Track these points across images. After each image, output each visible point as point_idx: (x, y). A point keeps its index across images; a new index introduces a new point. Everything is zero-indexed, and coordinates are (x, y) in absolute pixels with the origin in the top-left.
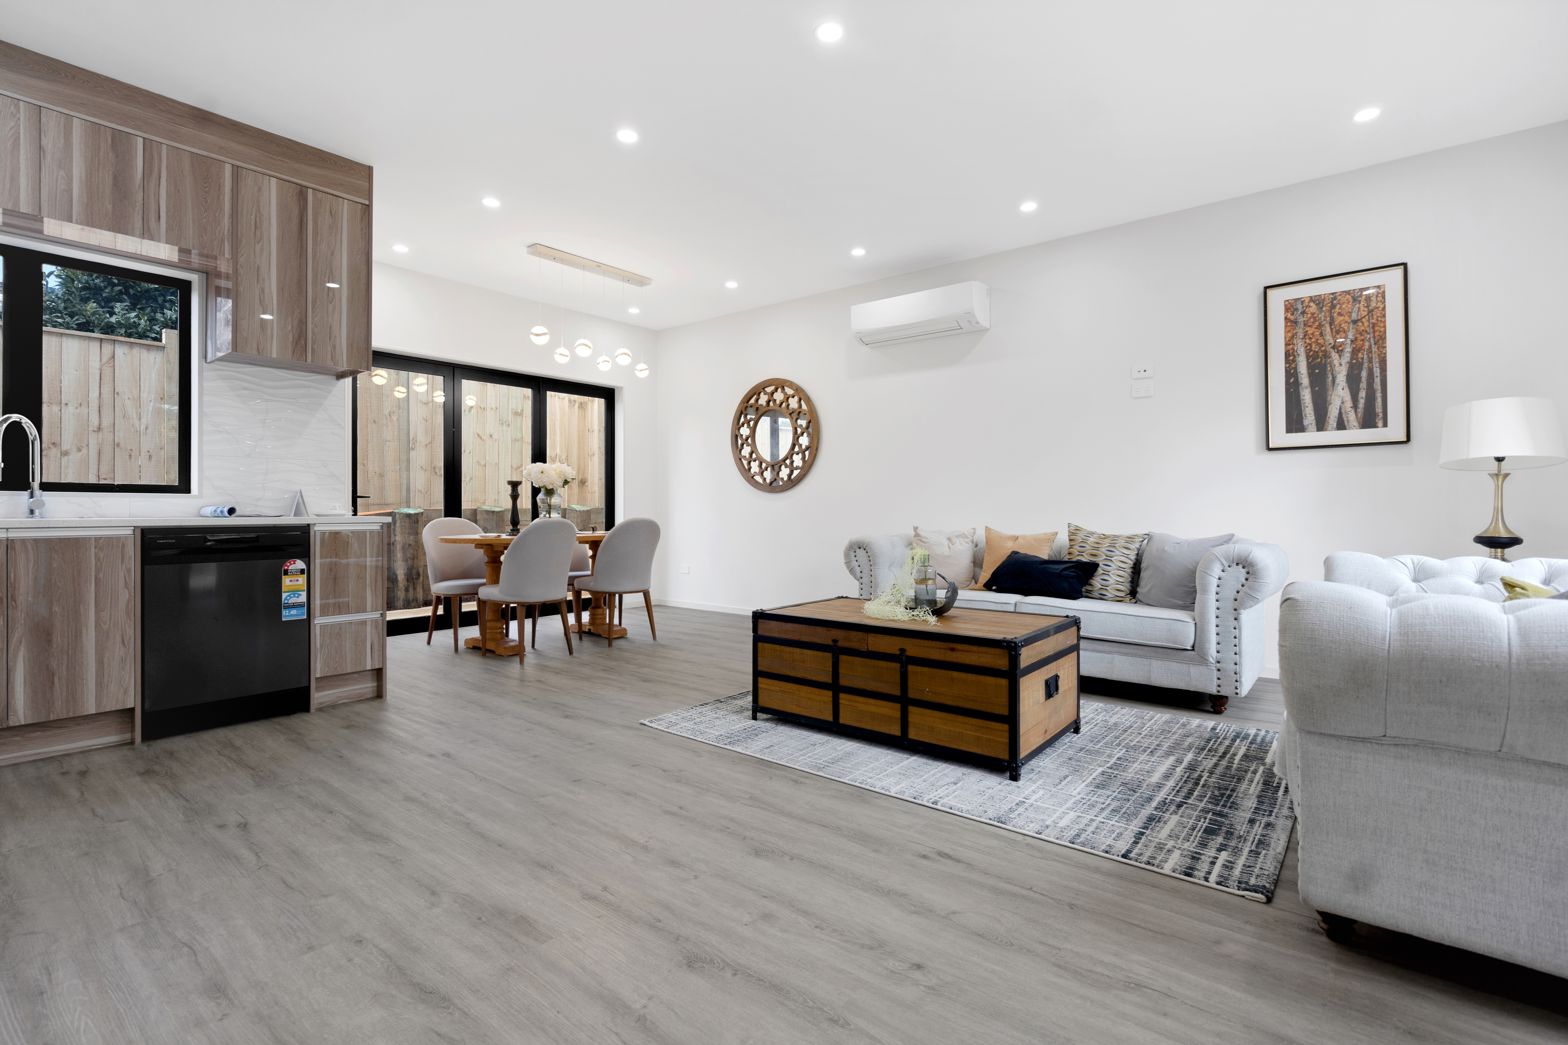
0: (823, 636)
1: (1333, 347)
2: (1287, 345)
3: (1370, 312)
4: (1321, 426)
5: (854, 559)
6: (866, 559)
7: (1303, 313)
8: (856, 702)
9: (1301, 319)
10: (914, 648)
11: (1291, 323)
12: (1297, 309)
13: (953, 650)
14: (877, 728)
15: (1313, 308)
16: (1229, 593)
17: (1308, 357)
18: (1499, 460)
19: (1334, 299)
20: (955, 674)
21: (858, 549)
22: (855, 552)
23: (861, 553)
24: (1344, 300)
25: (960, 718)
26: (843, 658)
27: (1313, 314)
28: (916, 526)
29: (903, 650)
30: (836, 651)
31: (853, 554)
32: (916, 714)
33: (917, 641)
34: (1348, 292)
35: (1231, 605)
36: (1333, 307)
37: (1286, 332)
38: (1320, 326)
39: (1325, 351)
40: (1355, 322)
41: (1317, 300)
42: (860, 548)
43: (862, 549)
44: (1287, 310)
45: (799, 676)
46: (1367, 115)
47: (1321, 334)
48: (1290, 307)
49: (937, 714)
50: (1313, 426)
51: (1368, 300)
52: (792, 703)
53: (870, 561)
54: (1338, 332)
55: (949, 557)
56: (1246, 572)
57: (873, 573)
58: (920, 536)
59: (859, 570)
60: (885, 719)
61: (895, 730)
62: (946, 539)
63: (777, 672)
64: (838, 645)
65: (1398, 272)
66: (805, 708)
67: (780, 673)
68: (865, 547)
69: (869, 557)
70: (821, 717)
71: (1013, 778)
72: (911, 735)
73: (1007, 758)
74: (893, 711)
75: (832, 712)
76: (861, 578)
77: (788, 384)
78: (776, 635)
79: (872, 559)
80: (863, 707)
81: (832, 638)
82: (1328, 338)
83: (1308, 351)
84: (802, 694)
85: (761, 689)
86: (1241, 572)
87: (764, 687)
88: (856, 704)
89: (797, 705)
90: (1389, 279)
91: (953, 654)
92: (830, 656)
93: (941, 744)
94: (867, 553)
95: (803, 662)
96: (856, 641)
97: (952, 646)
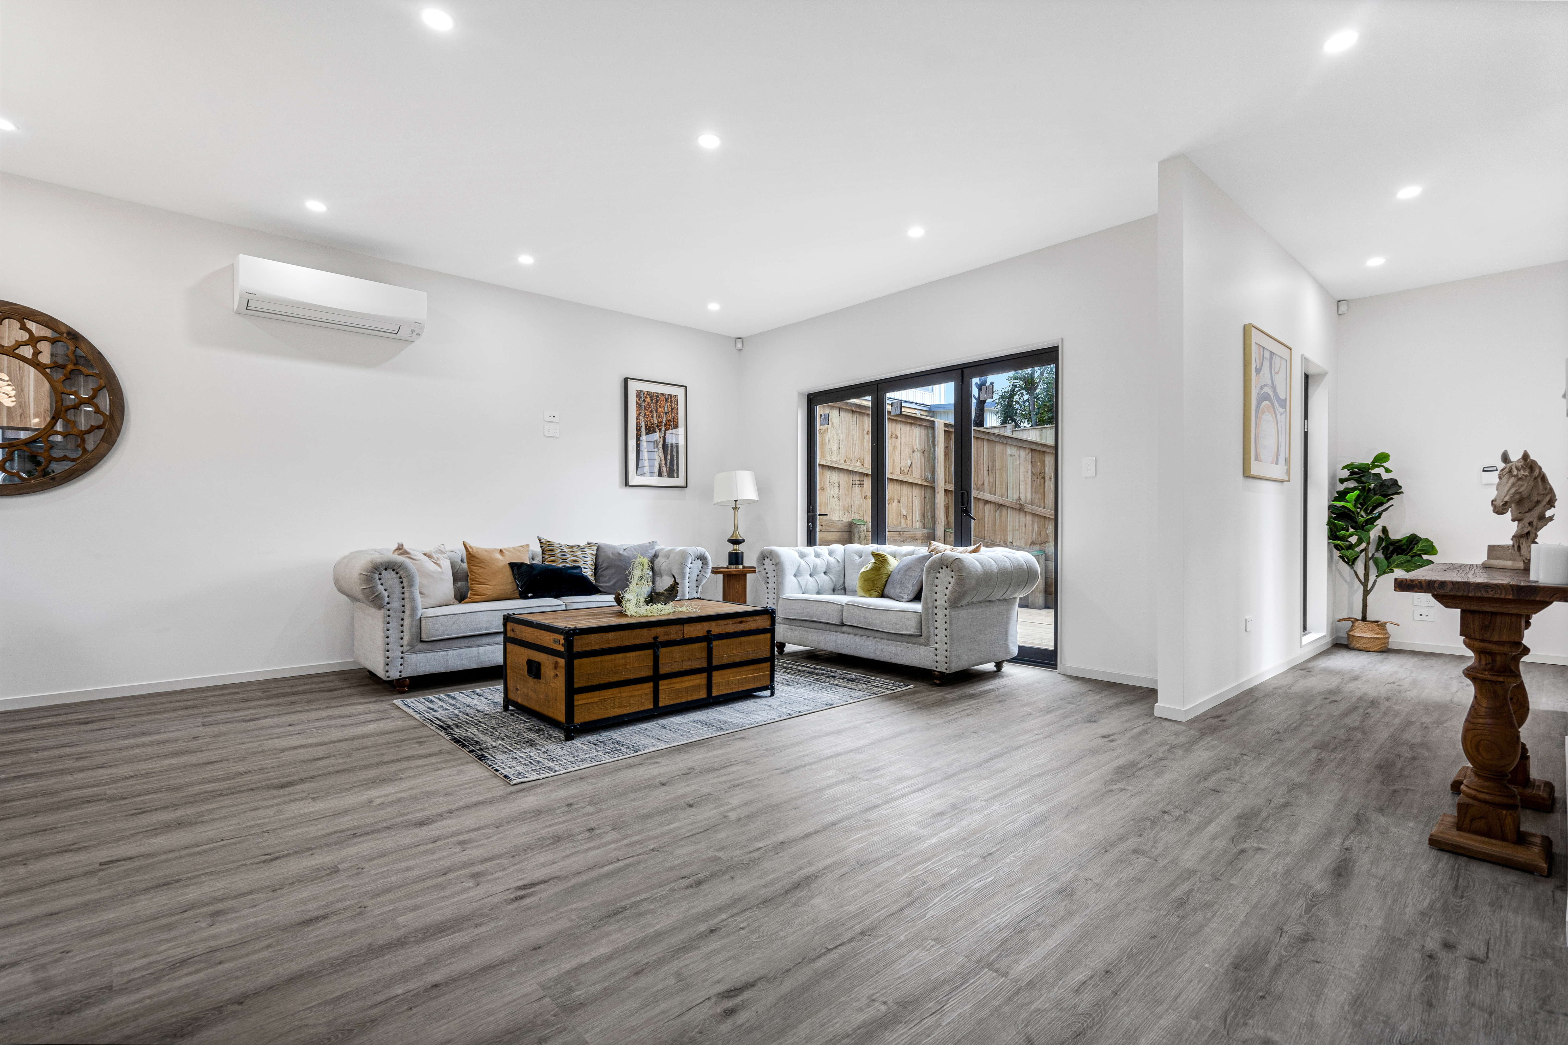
0: (645, 636)
1: (657, 426)
2: (637, 419)
3: (672, 409)
4: (651, 475)
5: (379, 582)
6: (397, 581)
7: (644, 400)
8: (674, 683)
9: (643, 405)
10: (716, 628)
11: (639, 406)
12: (641, 397)
13: (741, 622)
14: (690, 699)
15: (648, 400)
16: (694, 577)
17: (646, 429)
18: (736, 501)
19: (658, 396)
20: (743, 639)
22: (380, 574)
23: (388, 575)
24: (662, 399)
25: (744, 668)
26: (663, 651)
27: (649, 402)
29: (709, 631)
30: (655, 646)
31: (377, 576)
32: (717, 676)
33: (719, 622)
34: (663, 394)
35: (694, 584)
36: (657, 401)
37: (637, 411)
38: (651, 412)
39: (653, 427)
40: (666, 413)
41: (649, 394)
42: (386, 569)
43: (390, 571)
44: (637, 396)
45: (622, 679)
46: (714, 307)
47: (652, 417)
48: (639, 394)
49: (731, 670)
50: (647, 473)
51: (671, 402)
52: (614, 707)
53: (402, 582)
54: (659, 417)
55: (442, 573)
56: (701, 562)
57: (406, 595)
58: (408, 553)
59: (386, 594)
60: (696, 688)
61: (703, 694)
62: (425, 554)
63: (598, 683)
64: (659, 640)
65: (683, 390)
66: (627, 706)
67: (602, 682)
68: (395, 568)
69: (400, 578)
70: (643, 709)
71: (772, 694)
72: (715, 693)
73: (768, 683)
74: (699, 680)
75: (652, 700)
76: (388, 603)
77: (40, 319)
78: (597, 647)
79: (405, 580)
80: (678, 686)
81: (653, 636)
82: (655, 419)
83: (646, 425)
84: (624, 695)
85: (577, 706)
86: (699, 563)
87: (581, 702)
88: (672, 686)
89: (619, 707)
90: (679, 392)
91: (742, 625)
92: (650, 652)
93: (734, 691)
94: (397, 573)
95: (625, 665)
96: (674, 633)
97: (740, 620)
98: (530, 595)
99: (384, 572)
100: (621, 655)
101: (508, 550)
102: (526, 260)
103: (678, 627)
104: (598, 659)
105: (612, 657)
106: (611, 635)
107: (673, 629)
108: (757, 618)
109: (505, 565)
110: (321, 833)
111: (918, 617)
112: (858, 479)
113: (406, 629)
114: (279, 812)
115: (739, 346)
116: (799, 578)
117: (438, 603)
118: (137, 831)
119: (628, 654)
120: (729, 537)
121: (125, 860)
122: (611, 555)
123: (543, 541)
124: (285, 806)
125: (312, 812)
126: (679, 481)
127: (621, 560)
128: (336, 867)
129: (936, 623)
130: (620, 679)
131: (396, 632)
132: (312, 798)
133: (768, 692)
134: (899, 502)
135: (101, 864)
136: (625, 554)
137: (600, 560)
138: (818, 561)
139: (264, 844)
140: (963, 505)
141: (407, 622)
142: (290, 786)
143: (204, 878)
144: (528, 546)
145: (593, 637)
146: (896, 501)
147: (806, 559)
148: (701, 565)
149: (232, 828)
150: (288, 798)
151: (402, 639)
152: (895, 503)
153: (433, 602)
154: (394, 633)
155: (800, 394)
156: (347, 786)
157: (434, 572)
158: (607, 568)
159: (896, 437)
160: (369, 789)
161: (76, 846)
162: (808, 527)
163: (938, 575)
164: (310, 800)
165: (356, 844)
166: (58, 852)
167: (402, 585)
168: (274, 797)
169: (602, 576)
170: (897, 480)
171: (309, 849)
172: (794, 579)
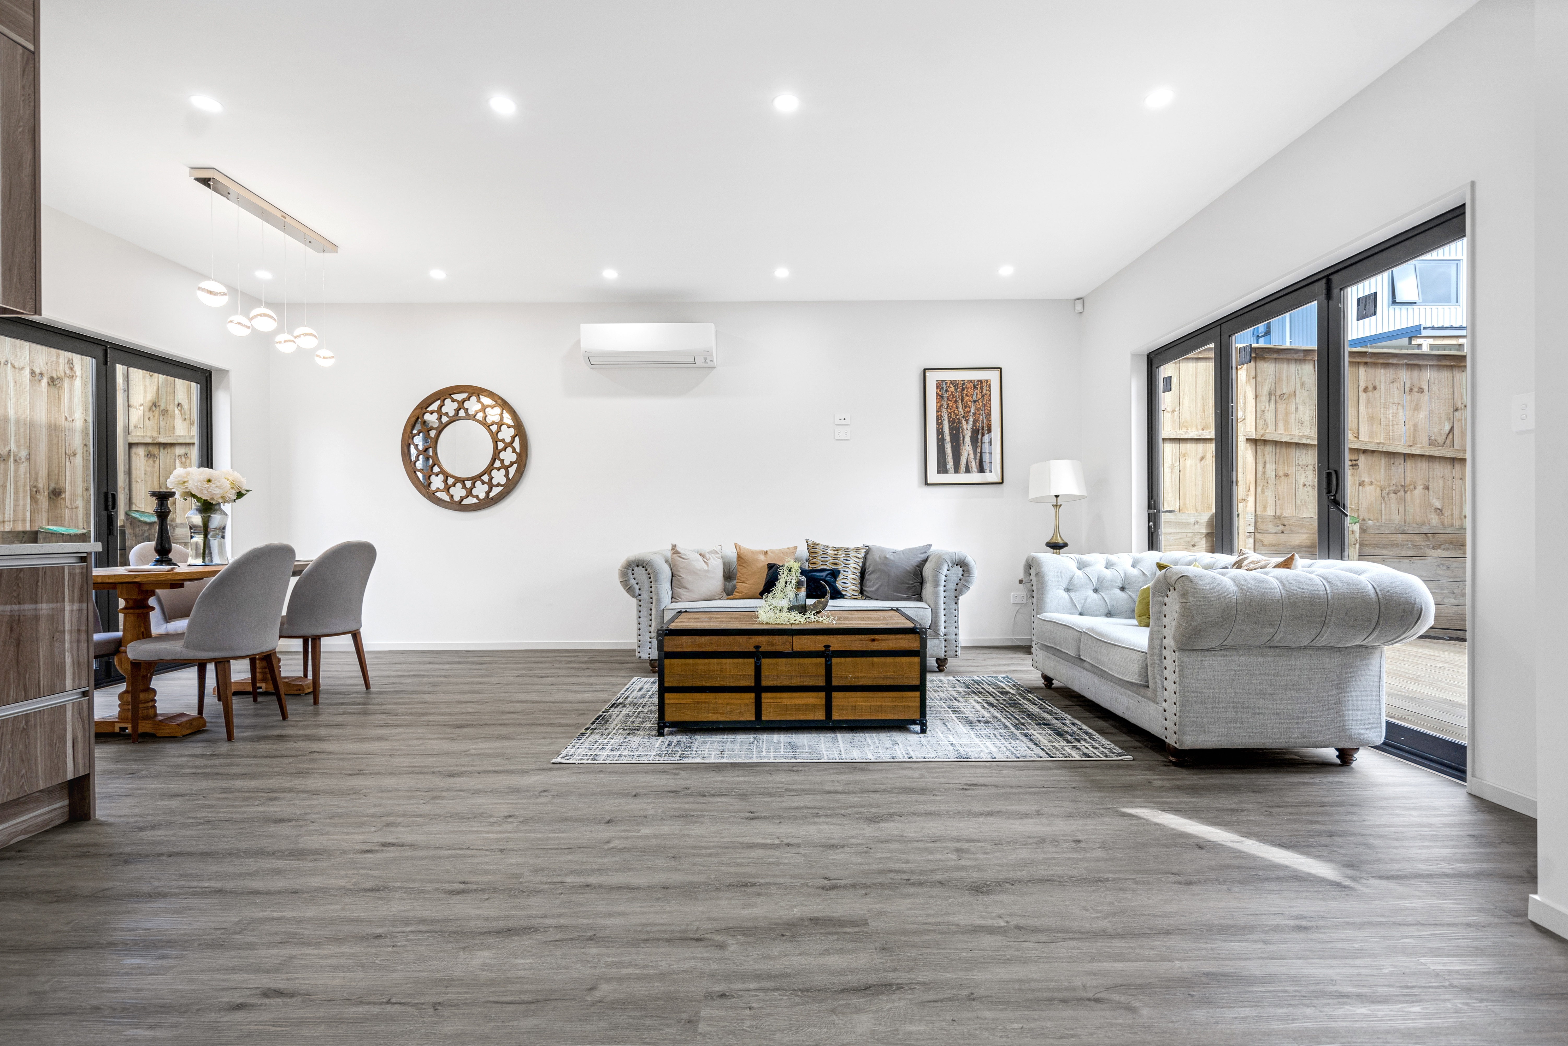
0: (745, 644)
1: (963, 417)
2: (937, 411)
3: (983, 396)
4: (957, 470)
5: (632, 577)
6: (646, 577)
7: (947, 391)
8: (781, 698)
9: (946, 395)
10: (839, 643)
11: (940, 397)
12: (943, 388)
13: (873, 640)
14: (802, 717)
15: (952, 389)
16: (952, 586)
17: (949, 422)
18: (1057, 497)
19: (964, 384)
20: (876, 659)
22: (633, 570)
23: (639, 571)
24: (969, 386)
25: (880, 694)
26: (766, 662)
27: (952, 392)
28: (674, 544)
29: (827, 647)
30: (757, 655)
31: (630, 572)
32: (838, 698)
33: (841, 637)
34: (971, 381)
35: (953, 593)
36: (963, 389)
37: (938, 403)
38: (956, 402)
39: (958, 419)
40: (975, 402)
41: (954, 383)
42: (638, 566)
43: (641, 568)
44: (937, 387)
45: (717, 685)
46: (1006, 271)
47: (957, 407)
48: (939, 385)
49: (859, 694)
50: (952, 470)
51: (982, 388)
52: (708, 712)
53: (650, 578)
54: (966, 407)
55: (708, 571)
56: (961, 569)
57: (653, 589)
58: (679, 553)
59: (637, 587)
60: (814, 707)
61: (820, 716)
62: (701, 555)
63: (690, 685)
64: (761, 650)
65: (997, 372)
66: (724, 714)
67: (694, 685)
68: (644, 565)
69: (649, 574)
70: (742, 719)
71: (923, 731)
72: (836, 716)
73: (917, 716)
74: (818, 699)
75: (754, 712)
76: (640, 595)
77: (486, 393)
78: (689, 650)
79: (651, 576)
80: (787, 702)
81: (754, 644)
82: (961, 410)
83: (950, 417)
84: (719, 701)
85: (668, 704)
86: (959, 570)
87: (672, 701)
88: (780, 701)
89: (713, 713)
90: (992, 377)
91: (875, 643)
92: (752, 661)
93: (863, 718)
94: (646, 570)
95: (721, 671)
96: (779, 643)
97: (872, 637)
99: (636, 568)
100: (715, 661)
101: (772, 552)
102: (782, 273)
103: (785, 638)
104: (691, 661)
105: (706, 661)
107: (777, 639)
108: (899, 636)
109: (764, 566)
111: (1143, 658)
113: (653, 617)
115: (1079, 308)
116: (1073, 594)
117: (702, 598)
119: (724, 661)
122: (878, 559)
123: (810, 543)
126: (993, 476)
127: (885, 564)
130: (714, 685)
131: (645, 619)
133: (917, 728)
136: (892, 558)
137: (867, 564)
138: (1108, 573)
140: (1329, 492)
141: (653, 612)
144: (796, 548)
145: (684, 639)
146: (1420, 488)
147: (1086, 570)
151: (650, 626)
152: (1419, 490)
153: (696, 596)
154: (644, 620)
155: (1135, 356)
157: (700, 570)
158: (872, 572)
162: (1149, 527)
163: (1166, 600)
167: (650, 580)
169: (868, 580)
172: (1065, 595)
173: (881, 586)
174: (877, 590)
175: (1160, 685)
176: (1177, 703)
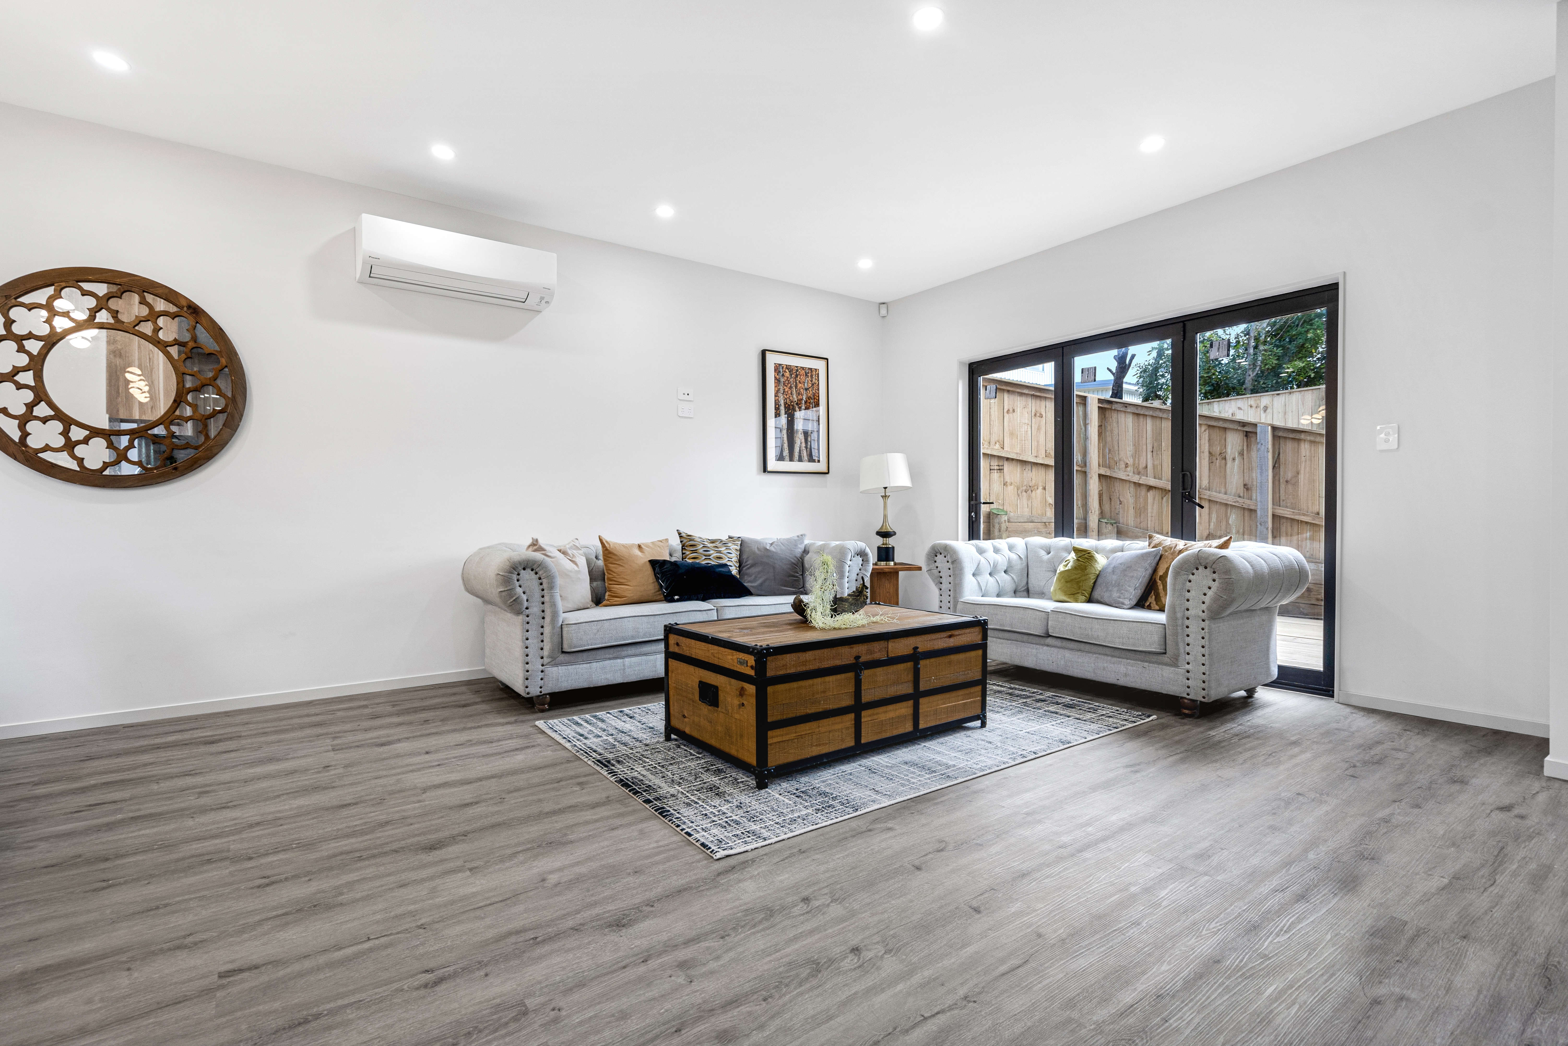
0: (845, 656)
1: (797, 404)
2: (775, 396)
3: (813, 385)
4: (791, 459)
5: (517, 584)
6: (536, 583)
7: (783, 375)
8: (877, 714)
9: (782, 380)
10: (924, 644)
11: (777, 381)
12: (780, 372)
13: (950, 636)
14: (895, 733)
15: (787, 374)
16: (853, 576)
17: (785, 407)
18: (885, 488)
19: (797, 370)
20: (954, 657)
21: (523, 571)
22: (519, 574)
23: (527, 575)
24: (801, 373)
25: (954, 694)
26: (866, 674)
27: (788, 378)
28: (535, 538)
29: (916, 648)
30: (856, 668)
31: (515, 577)
32: (924, 704)
33: (926, 637)
34: (803, 368)
36: (797, 376)
37: (775, 387)
38: (791, 388)
39: (793, 405)
40: (806, 389)
41: (788, 367)
42: (524, 569)
43: (529, 571)
44: (775, 370)
45: (821, 710)
46: (865, 264)
47: (791, 393)
48: (778, 368)
49: (940, 697)
50: (788, 458)
51: (812, 376)
52: (812, 745)
53: (541, 584)
54: (799, 394)
55: (579, 572)
56: (861, 559)
57: (546, 599)
58: (543, 550)
59: (524, 597)
60: (901, 719)
61: (908, 727)
62: (560, 551)
63: (794, 715)
64: (861, 660)
65: (824, 363)
66: (827, 744)
67: (798, 715)
68: (534, 567)
69: (540, 579)
70: (843, 747)
71: (983, 725)
72: (922, 726)
73: (978, 711)
74: (904, 709)
75: (853, 736)
76: (527, 608)
77: (160, 291)
78: (792, 671)
79: (544, 581)
80: (882, 717)
81: (855, 655)
82: (795, 396)
83: (785, 404)
84: (823, 729)
85: (771, 744)
86: (859, 560)
87: (775, 740)
88: (875, 717)
89: (817, 745)
90: (820, 365)
91: (952, 640)
92: (851, 675)
93: (943, 722)
94: (536, 573)
95: (824, 692)
96: (877, 651)
97: (949, 633)
98: (676, 597)
99: (522, 572)
100: (818, 681)
101: (648, 546)
102: (665, 211)
103: (881, 644)
104: (795, 685)
105: (810, 682)
106: (809, 655)
107: (877, 646)
108: (968, 630)
109: (645, 562)
110: (491, 934)
111: (1162, 630)
112: (996, 464)
113: (546, 638)
114: (433, 891)
115: (883, 312)
116: (979, 578)
117: (576, 607)
118: (264, 916)
119: (828, 679)
120: (877, 528)
121: (249, 969)
122: (756, 550)
123: (683, 535)
124: (438, 881)
125: (474, 895)
126: (821, 467)
127: (768, 557)
128: (522, 1003)
129: (1187, 639)
130: (818, 710)
131: (535, 641)
132: (471, 870)
133: (978, 723)
134: (1044, 489)
135: (221, 976)
136: (772, 549)
137: (745, 557)
138: (998, 558)
139: (421, 950)
140: (1184, 489)
141: (547, 630)
142: (440, 848)
143: (351, 1014)
144: (667, 540)
145: (788, 658)
147: (985, 555)
148: (861, 562)
149: (378, 917)
150: (440, 868)
151: (542, 649)
153: (570, 606)
154: (533, 643)
155: (961, 363)
156: (509, 851)
157: (571, 571)
158: (752, 566)
159: (1041, 416)
160: (536, 857)
161: (190, 939)
162: (970, 517)
163: (1191, 577)
164: (468, 873)
165: (541, 958)
166: (170, 949)
167: (541, 587)
168: (424, 866)
169: (747, 574)
170: (1042, 464)
171: (481, 964)
172: (973, 578)
173: (765, 581)
174: (761, 585)
175: (1182, 651)
176: (1207, 663)
